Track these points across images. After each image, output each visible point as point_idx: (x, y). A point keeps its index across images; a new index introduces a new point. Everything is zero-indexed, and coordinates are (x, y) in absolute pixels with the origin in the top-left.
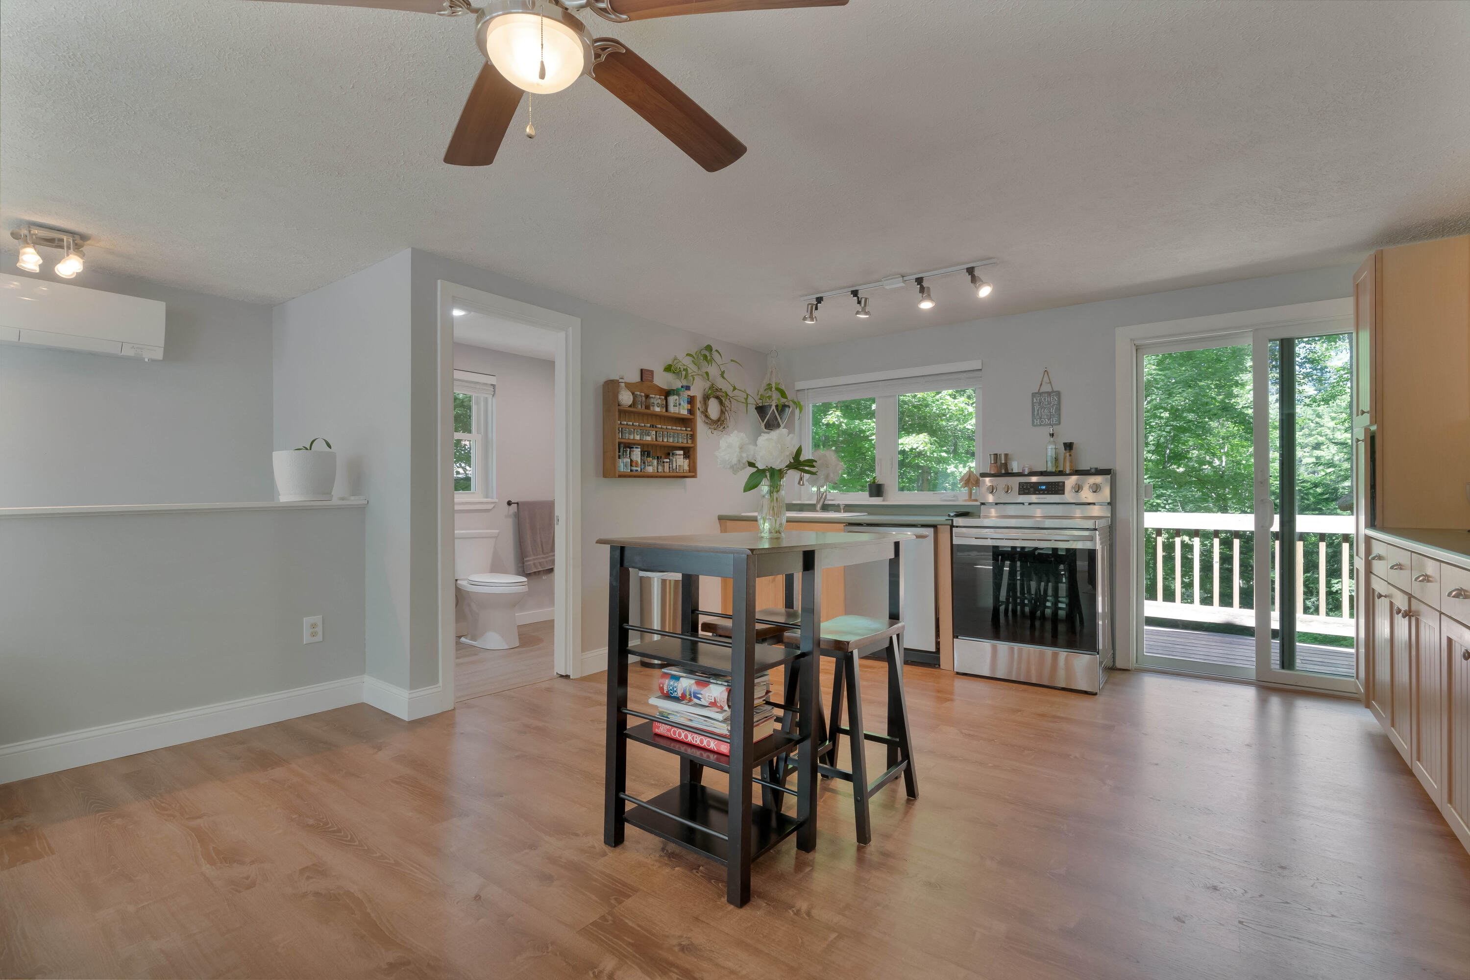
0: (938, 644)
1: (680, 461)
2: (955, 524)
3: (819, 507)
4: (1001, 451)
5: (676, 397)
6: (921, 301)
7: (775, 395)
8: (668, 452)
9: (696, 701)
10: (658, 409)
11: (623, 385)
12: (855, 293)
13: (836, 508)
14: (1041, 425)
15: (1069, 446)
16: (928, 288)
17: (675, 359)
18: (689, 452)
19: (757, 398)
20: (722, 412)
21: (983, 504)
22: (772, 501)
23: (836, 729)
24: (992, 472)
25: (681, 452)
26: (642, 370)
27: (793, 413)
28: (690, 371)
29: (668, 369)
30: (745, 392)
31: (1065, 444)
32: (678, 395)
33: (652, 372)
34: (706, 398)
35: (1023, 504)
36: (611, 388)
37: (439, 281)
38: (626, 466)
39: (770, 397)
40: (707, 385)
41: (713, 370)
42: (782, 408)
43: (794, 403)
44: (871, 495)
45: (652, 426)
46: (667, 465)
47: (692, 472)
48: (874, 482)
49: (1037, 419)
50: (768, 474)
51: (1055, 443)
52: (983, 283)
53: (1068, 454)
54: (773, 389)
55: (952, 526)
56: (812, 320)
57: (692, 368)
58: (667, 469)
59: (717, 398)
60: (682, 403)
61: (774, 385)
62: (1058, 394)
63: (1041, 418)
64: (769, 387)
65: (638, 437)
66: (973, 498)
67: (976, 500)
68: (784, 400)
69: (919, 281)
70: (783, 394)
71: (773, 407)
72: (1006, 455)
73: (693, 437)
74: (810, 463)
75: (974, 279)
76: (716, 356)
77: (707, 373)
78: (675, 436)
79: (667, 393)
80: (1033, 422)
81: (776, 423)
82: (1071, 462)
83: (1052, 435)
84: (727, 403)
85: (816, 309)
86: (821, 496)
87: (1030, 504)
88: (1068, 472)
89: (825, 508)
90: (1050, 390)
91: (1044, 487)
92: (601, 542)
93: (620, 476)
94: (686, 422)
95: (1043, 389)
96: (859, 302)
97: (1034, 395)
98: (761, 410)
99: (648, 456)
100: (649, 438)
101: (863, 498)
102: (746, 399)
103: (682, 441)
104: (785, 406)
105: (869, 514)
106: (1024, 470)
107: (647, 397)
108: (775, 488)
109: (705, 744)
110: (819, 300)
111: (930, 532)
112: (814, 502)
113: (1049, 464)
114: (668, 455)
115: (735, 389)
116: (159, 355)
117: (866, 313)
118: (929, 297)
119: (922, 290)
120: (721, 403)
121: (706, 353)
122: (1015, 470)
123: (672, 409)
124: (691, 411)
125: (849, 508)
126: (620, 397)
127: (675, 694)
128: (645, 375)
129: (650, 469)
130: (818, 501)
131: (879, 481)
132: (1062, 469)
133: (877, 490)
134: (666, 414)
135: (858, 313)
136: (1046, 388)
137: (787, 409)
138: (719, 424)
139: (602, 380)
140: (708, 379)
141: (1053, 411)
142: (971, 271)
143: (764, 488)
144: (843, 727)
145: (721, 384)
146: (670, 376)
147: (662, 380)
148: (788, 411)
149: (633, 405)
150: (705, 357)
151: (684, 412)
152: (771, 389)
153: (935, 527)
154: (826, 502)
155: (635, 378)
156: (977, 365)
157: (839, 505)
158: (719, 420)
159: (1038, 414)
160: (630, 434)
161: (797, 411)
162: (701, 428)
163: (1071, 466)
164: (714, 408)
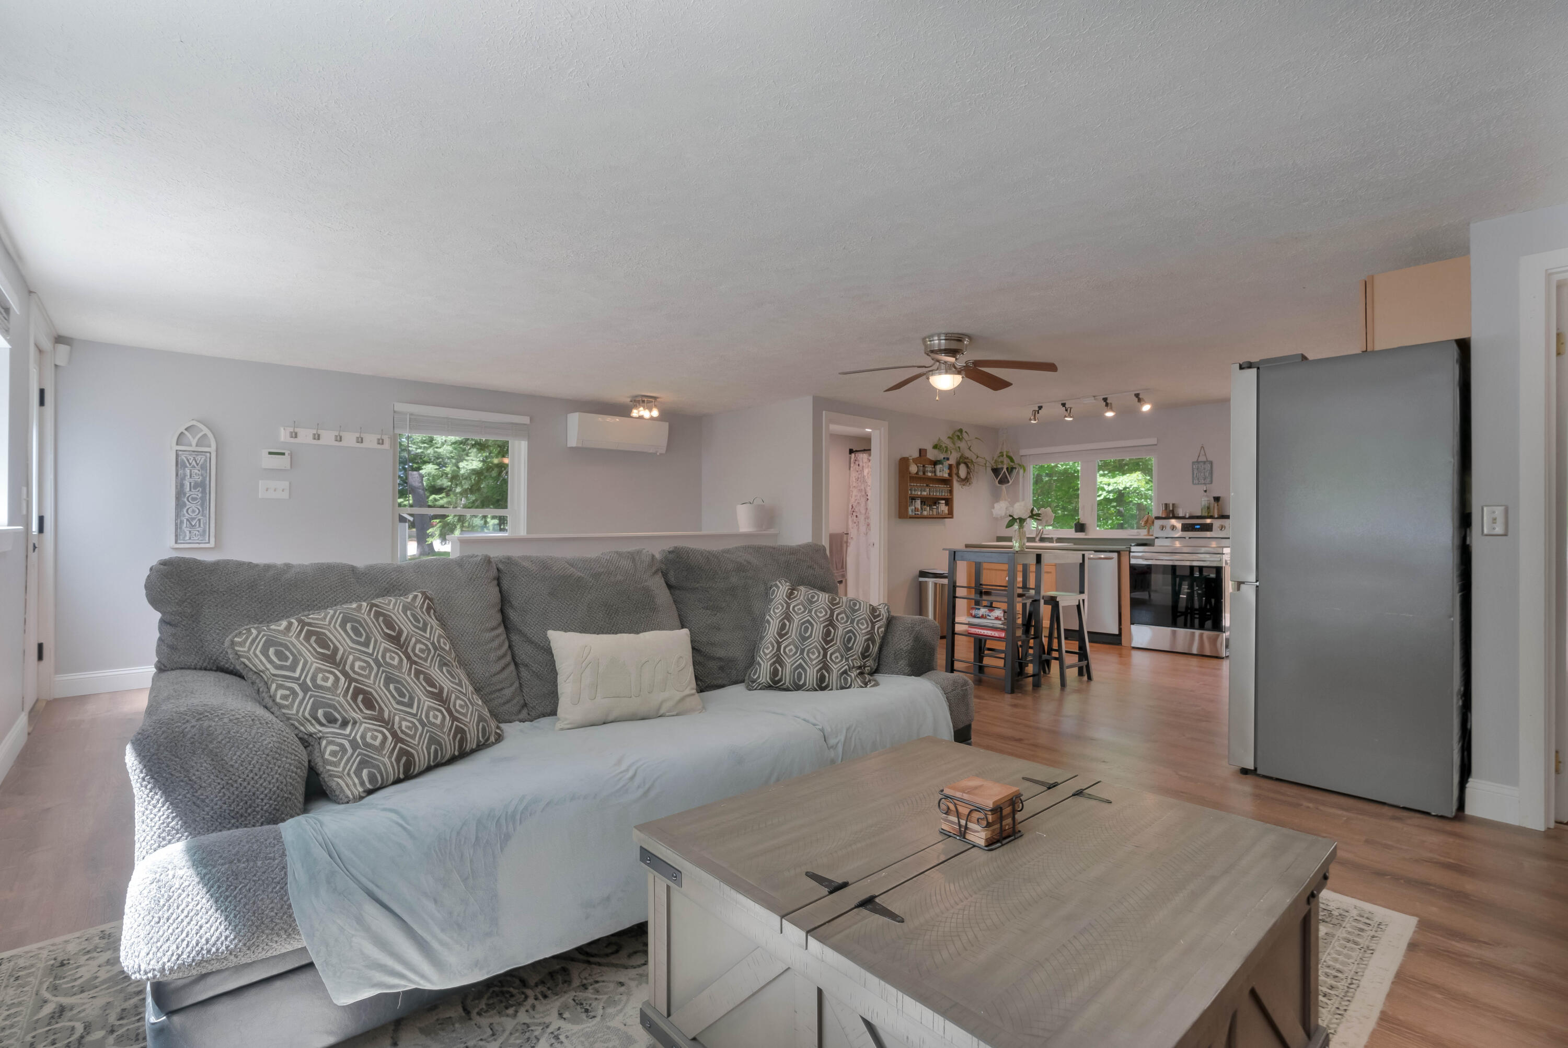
0: (1120, 630)
1: (943, 508)
2: (1132, 550)
3: (1037, 539)
4: (1170, 501)
5: (941, 466)
6: (1106, 412)
7: (1006, 461)
8: (935, 502)
9: (988, 617)
10: (930, 474)
11: (911, 461)
12: (1064, 405)
13: (1050, 540)
14: (1198, 484)
15: (1217, 499)
16: (1111, 403)
17: (939, 439)
18: (949, 502)
19: (992, 462)
20: (968, 473)
21: (1157, 538)
22: (1020, 533)
23: (1051, 649)
24: (1164, 516)
25: (944, 502)
26: (920, 450)
27: (1018, 473)
28: (949, 447)
29: (935, 447)
30: (984, 458)
31: (1214, 498)
32: (942, 464)
33: (925, 450)
34: (958, 464)
35: (1185, 538)
36: (904, 463)
37: (824, 412)
38: (912, 511)
39: (1002, 462)
40: (959, 455)
41: (962, 445)
42: (1011, 470)
43: (1020, 465)
44: (1077, 531)
45: (927, 486)
46: (935, 510)
47: (950, 514)
48: (1078, 522)
49: (1196, 480)
50: (1018, 521)
51: (1207, 496)
52: (1146, 403)
53: (1216, 504)
54: (1005, 456)
55: (1130, 552)
56: (1035, 420)
57: (950, 445)
58: (935, 513)
59: (966, 463)
60: (945, 469)
61: (1005, 454)
62: (1211, 463)
63: (1198, 479)
64: (1002, 455)
65: (919, 493)
66: (1150, 534)
67: (1152, 535)
68: (1012, 464)
69: (1105, 400)
70: (1012, 460)
71: (1005, 470)
72: (1173, 505)
73: (951, 492)
74: (1038, 515)
75: (1139, 400)
76: (965, 434)
77: (959, 447)
78: (939, 491)
79: (935, 463)
80: (1193, 482)
81: (1006, 480)
82: (1218, 509)
83: (1206, 491)
84: (972, 467)
85: (1038, 413)
86: (1038, 532)
87: (1190, 538)
88: (1216, 516)
89: (1042, 540)
90: (1205, 460)
91: (1198, 527)
92: (944, 549)
93: (911, 518)
94: (946, 482)
95: (1200, 459)
96: (1066, 410)
97: (1193, 463)
98: (996, 471)
99: (924, 505)
100: (925, 493)
101: (1070, 533)
102: (986, 464)
103: (945, 494)
104: (1013, 468)
105: (1075, 544)
106: (1185, 515)
107: (924, 466)
108: (1021, 526)
109: (993, 635)
110: (1040, 408)
111: (1115, 555)
112: (1034, 536)
113: (1204, 511)
114: (935, 504)
115: (978, 457)
116: (663, 451)
117: (1071, 417)
118: (1111, 409)
119: (1107, 405)
120: (968, 467)
121: (958, 434)
122: (1181, 515)
123: (938, 474)
124: (950, 474)
125: (1060, 540)
126: (910, 469)
127: (978, 616)
128: (922, 452)
129: (925, 513)
130: (1037, 535)
131: (1082, 521)
132: (1212, 514)
133: (1081, 528)
134: (935, 477)
135: (1065, 417)
136: (1202, 459)
137: (1014, 470)
138: (966, 481)
139: (899, 457)
140: (960, 452)
141: (1207, 474)
142: (1137, 395)
143: (1016, 526)
144: (1054, 648)
145: (967, 454)
146: (936, 452)
147: (932, 455)
148: (1015, 472)
149: (917, 473)
150: (958, 436)
151: (946, 475)
152: (1003, 456)
153: (1119, 552)
154: (1043, 536)
155: (916, 455)
156: (1153, 441)
157: (1052, 538)
158: (966, 478)
159: (1196, 476)
160: (915, 491)
161: (1021, 471)
162: (956, 485)
163: (1218, 512)
164: (963, 471)
